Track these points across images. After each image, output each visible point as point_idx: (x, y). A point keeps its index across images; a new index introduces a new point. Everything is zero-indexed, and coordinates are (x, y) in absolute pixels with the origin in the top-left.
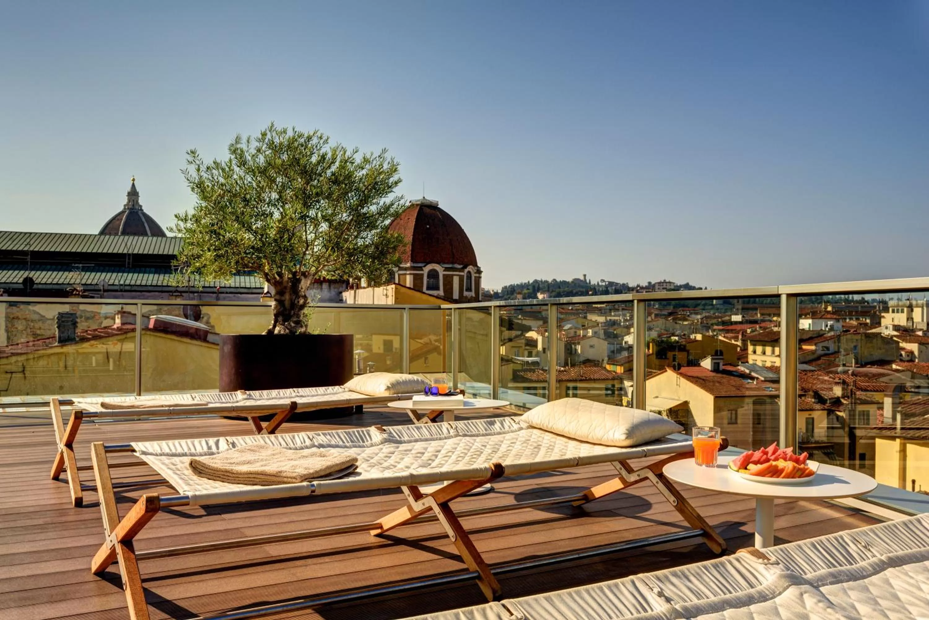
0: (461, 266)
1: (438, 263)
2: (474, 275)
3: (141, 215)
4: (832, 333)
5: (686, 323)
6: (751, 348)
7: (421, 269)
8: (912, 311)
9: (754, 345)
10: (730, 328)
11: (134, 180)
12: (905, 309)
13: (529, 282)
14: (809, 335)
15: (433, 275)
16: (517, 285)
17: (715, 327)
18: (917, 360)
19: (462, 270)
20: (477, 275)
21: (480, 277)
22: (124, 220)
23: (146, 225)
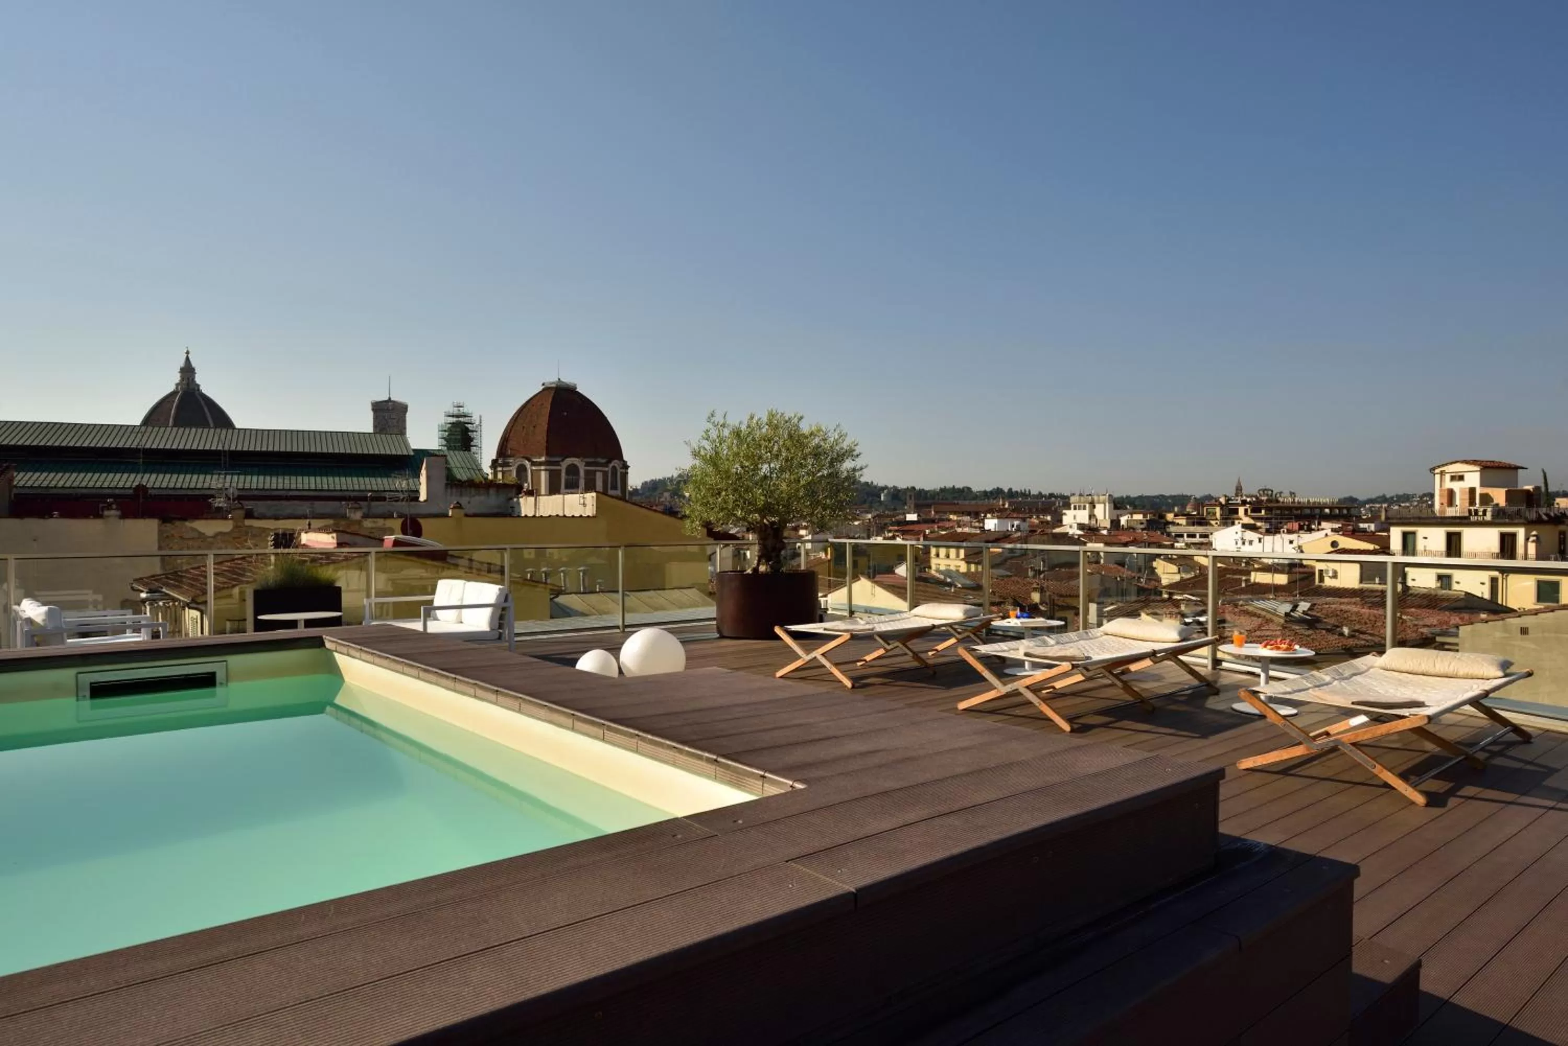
0: (605, 461)
1: (578, 457)
2: (619, 471)
3: (199, 397)
4: (1019, 534)
5: (856, 523)
6: (933, 551)
7: (558, 463)
8: (1094, 507)
9: (937, 547)
10: (906, 528)
11: (188, 353)
12: (1087, 506)
14: (996, 536)
15: (572, 470)
16: (660, 480)
17: (891, 528)
18: (1102, 561)
19: (606, 465)
20: (624, 471)
21: (627, 473)
22: (176, 402)
23: (205, 409)
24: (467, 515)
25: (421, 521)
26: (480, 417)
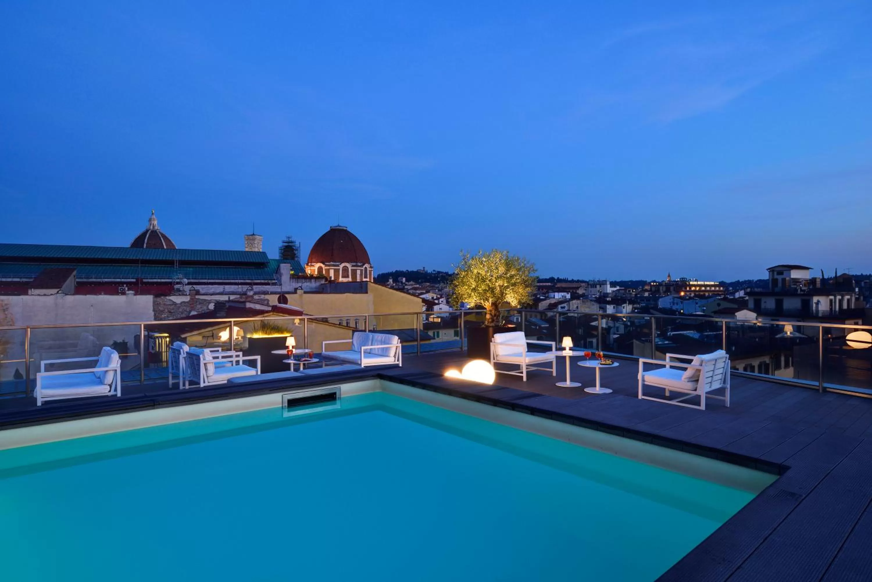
0: (361, 264)
1: (348, 262)
2: (368, 269)
3: (158, 233)
7: (338, 266)
12: (597, 286)
15: (345, 269)
16: (386, 273)
19: (362, 266)
22: (148, 236)
23: (162, 239)
24: (305, 293)
25: (287, 296)
26: (300, 243)
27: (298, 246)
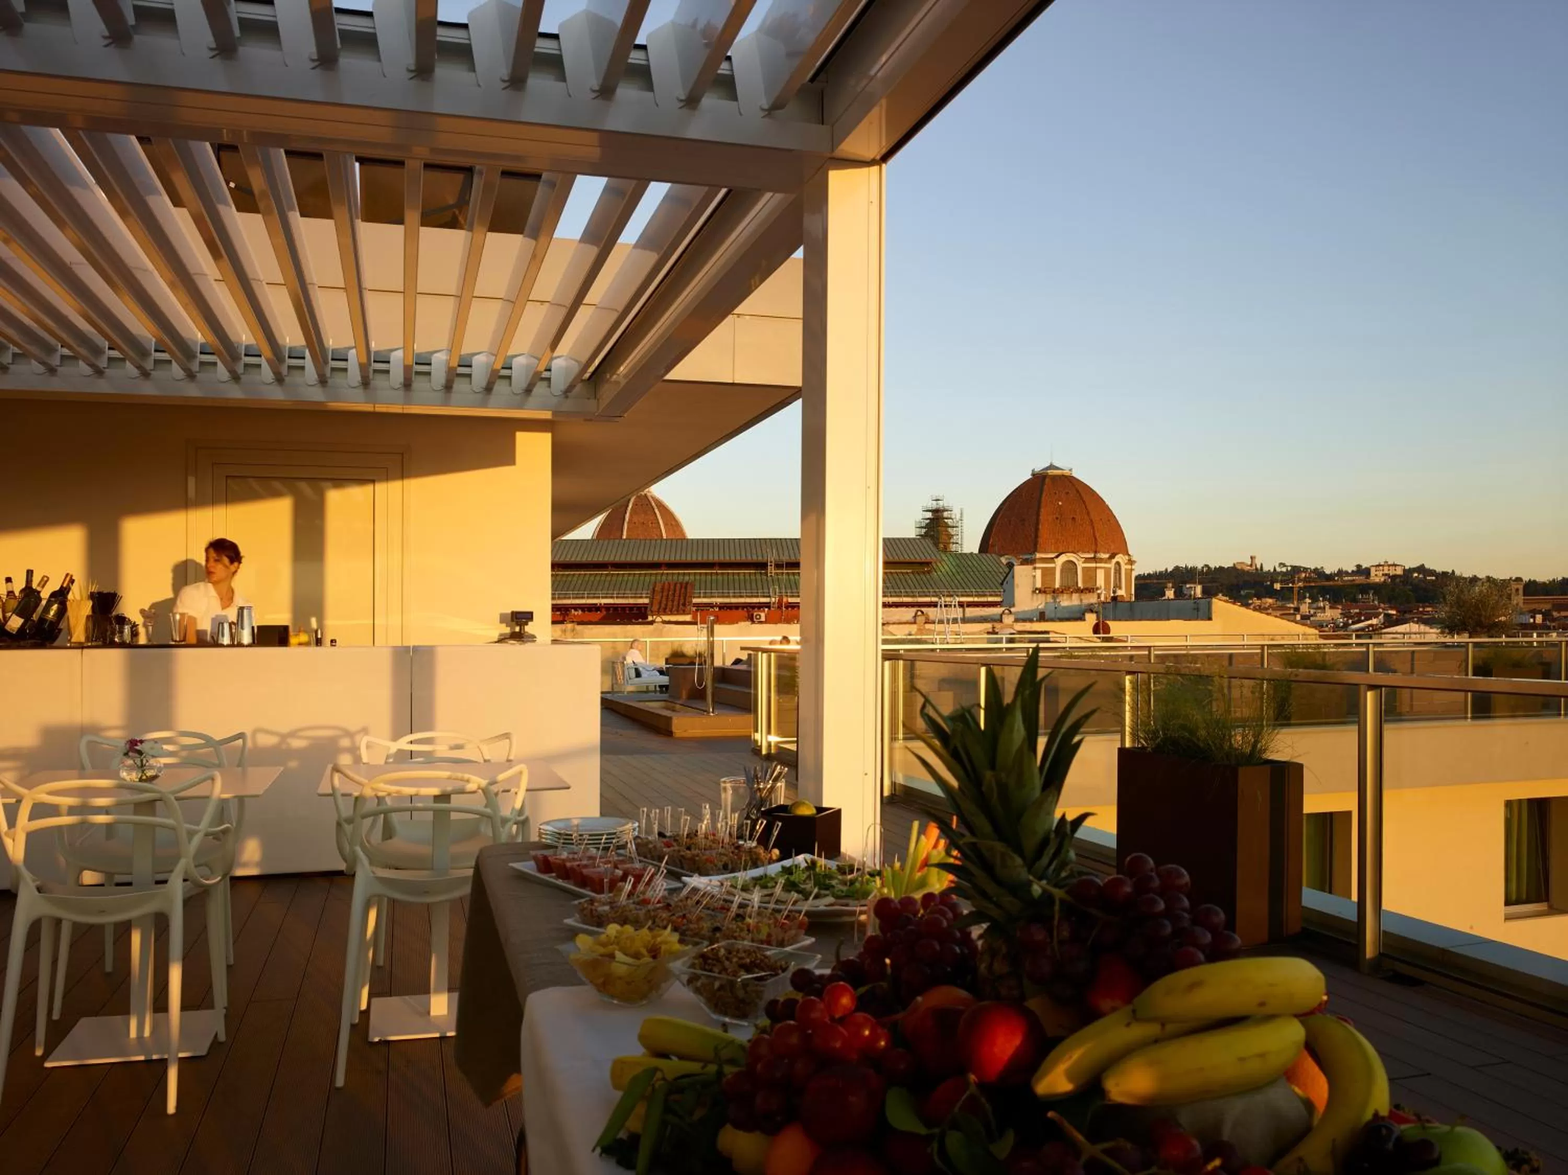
0: (1107, 556)
1: (1075, 552)
2: (1124, 567)
3: (651, 499)
7: (1051, 561)
13: (1166, 570)
15: (1069, 568)
19: (1109, 560)
20: (1129, 567)
22: (630, 506)
23: (656, 511)
27: (958, 517)
